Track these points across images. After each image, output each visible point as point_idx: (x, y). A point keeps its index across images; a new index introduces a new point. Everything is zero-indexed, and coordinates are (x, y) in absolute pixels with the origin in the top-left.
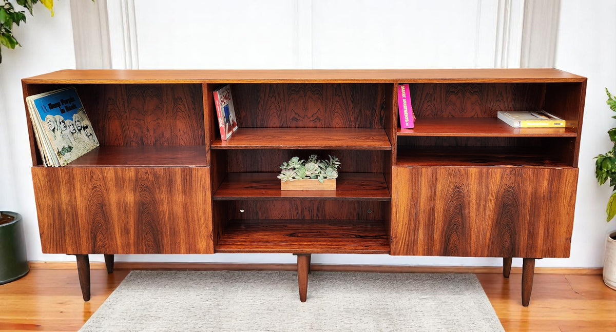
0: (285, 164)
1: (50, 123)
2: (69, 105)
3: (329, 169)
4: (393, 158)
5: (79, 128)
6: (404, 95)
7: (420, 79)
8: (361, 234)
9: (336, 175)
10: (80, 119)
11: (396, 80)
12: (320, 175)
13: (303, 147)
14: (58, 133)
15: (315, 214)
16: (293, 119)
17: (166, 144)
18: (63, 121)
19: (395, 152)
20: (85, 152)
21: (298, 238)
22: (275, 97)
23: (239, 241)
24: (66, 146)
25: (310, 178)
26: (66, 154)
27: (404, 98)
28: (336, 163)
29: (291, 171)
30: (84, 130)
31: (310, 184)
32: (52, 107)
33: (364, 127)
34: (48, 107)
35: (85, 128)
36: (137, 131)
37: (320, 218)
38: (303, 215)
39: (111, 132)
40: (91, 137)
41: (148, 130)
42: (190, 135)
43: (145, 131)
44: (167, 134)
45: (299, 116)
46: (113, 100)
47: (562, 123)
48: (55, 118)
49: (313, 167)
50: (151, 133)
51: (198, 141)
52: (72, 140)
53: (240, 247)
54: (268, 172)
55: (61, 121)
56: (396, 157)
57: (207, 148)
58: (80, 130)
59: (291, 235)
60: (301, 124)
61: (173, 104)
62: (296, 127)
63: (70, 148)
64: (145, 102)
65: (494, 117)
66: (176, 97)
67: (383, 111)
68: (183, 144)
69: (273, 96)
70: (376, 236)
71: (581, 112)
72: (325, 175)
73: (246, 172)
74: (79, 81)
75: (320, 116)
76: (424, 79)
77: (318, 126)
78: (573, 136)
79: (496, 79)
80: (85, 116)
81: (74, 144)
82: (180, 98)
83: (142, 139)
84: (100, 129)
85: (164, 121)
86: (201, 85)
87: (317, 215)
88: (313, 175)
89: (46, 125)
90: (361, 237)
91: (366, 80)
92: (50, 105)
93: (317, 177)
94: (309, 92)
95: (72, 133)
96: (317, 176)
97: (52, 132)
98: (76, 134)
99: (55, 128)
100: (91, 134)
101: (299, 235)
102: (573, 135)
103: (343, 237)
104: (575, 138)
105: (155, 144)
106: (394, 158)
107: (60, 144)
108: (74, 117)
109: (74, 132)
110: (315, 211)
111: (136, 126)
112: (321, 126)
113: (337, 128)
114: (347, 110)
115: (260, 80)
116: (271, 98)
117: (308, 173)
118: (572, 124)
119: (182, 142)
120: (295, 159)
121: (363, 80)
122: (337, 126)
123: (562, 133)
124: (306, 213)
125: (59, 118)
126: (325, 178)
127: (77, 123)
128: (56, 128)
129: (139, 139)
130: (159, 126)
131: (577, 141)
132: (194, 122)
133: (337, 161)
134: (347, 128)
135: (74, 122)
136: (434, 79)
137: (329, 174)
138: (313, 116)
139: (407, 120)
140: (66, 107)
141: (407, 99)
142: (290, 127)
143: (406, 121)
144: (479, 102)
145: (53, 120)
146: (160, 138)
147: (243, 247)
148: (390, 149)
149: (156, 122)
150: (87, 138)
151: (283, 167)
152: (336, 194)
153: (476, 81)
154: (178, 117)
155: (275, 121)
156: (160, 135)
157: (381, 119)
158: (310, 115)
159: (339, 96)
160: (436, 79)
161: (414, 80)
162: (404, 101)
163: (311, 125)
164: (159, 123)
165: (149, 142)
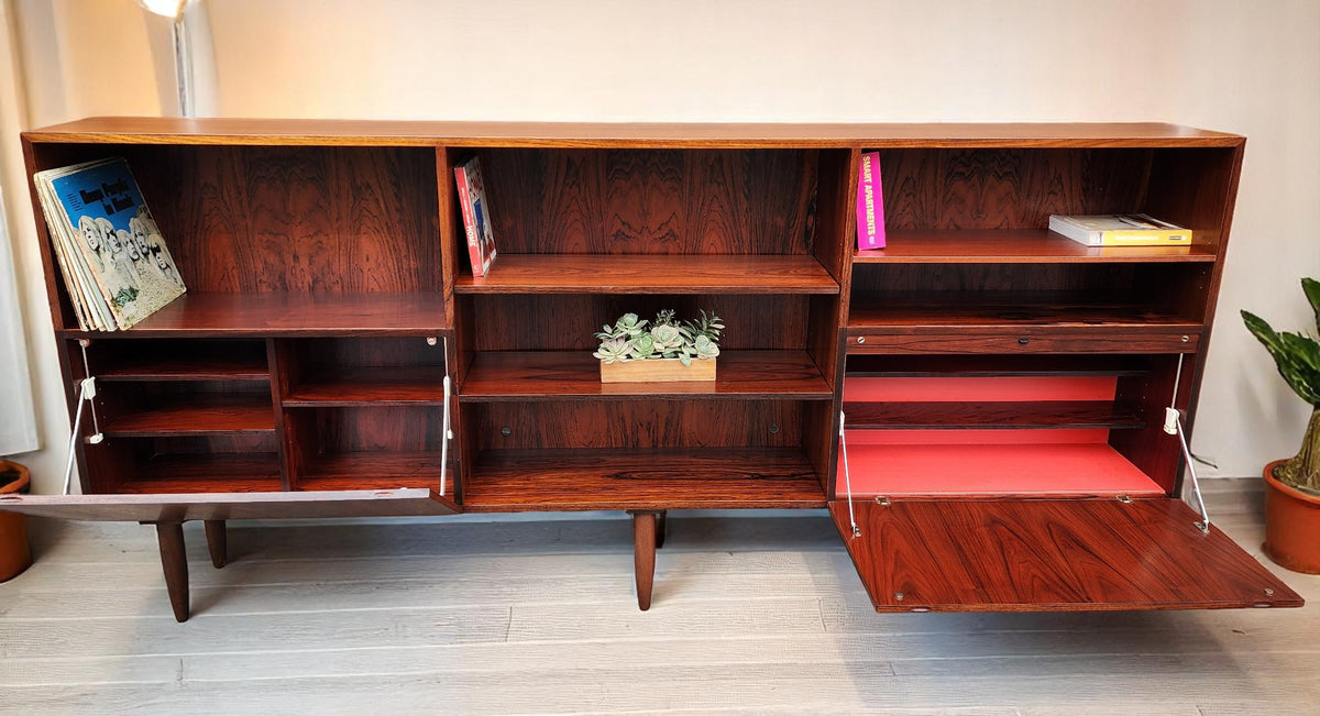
0: (607, 328)
1: (88, 234)
2: (119, 198)
3: (702, 339)
4: (842, 311)
5: (145, 250)
6: (868, 177)
7: (906, 140)
8: (763, 473)
9: (716, 352)
10: (142, 231)
11: (857, 142)
12: (683, 350)
13: (653, 290)
14: (107, 256)
15: (661, 434)
16: (616, 236)
17: (337, 289)
18: (112, 232)
19: (846, 297)
20: (162, 304)
21: (634, 482)
22: (579, 185)
23: (511, 489)
24: (126, 287)
25: (663, 357)
26: (127, 304)
27: (868, 184)
28: (715, 326)
29: (621, 342)
30: (155, 255)
31: (663, 369)
32: (88, 198)
33: (770, 251)
34: (80, 198)
35: (156, 250)
36: (272, 259)
37: (671, 445)
38: (635, 440)
39: (213, 261)
40: (168, 270)
41: (296, 257)
42: (392, 270)
43: (289, 260)
44: (341, 266)
45: (630, 228)
46: (215, 188)
47: (1186, 236)
48: (94, 225)
49: (667, 333)
50: (304, 263)
51: (408, 281)
52: (135, 274)
53: (517, 500)
54: (563, 350)
55: (108, 231)
56: (847, 309)
57: (447, 292)
58: (146, 255)
59: (618, 476)
60: (635, 247)
61: (351, 199)
62: (623, 253)
63: (134, 292)
64: (288, 194)
65: (1041, 228)
66: (358, 183)
67: (811, 219)
68: (377, 289)
69: (574, 182)
70: (793, 475)
71: (1229, 209)
72: (693, 351)
73: (516, 350)
74: (155, 138)
75: (675, 229)
76: (915, 140)
77: (671, 250)
78: (1208, 260)
79: (1064, 140)
80: (151, 225)
81: (139, 284)
82: (369, 186)
83: (282, 278)
84: (188, 254)
85: (331, 236)
86: (432, 150)
87: (665, 438)
88: (668, 351)
89: (82, 238)
90: (763, 477)
91: (792, 142)
92: (82, 193)
93: (676, 354)
94: (654, 173)
95: (134, 260)
96: (675, 352)
97: (94, 253)
98: (139, 262)
99: (99, 247)
100: (168, 266)
101: (634, 475)
102: (1207, 258)
103: (725, 478)
104: (1212, 263)
105: (312, 289)
106: (844, 311)
107: (112, 283)
108: (131, 225)
109: (136, 257)
110: (662, 431)
111: (269, 247)
112: (678, 250)
113: (712, 254)
114: (734, 216)
115: (564, 141)
116: (571, 188)
117: (659, 347)
118: (1204, 238)
119: (373, 285)
120: (630, 318)
121: (786, 142)
122: (713, 250)
123: (1185, 255)
124: (643, 435)
125: (104, 224)
126: (693, 356)
127: (140, 239)
128: (102, 246)
129: (277, 278)
130: (320, 248)
131: (1215, 270)
132: (400, 238)
133: (717, 322)
134: (734, 254)
135: (133, 234)
136: (936, 140)
137: (703, 348)
138: (660, 229)
139: (872, 231)
140: (114, 201)
141: (874, 185)
142: (610, 253)
143: (870, 233)
144: (1014, 195)
145: (93, 227)
146: (323, 274)
147: (523, 500)
148: (837, 292)
149: (314, 241)
150: (160, 272)
151: (601, 336)
152: (717, 388)
153: (1023, 145)
154: (363, 229)
155: (578, 240)
156: (323, 268)
157: (807, 233)
158: (653, 227)
159: (719, 184)
160: (940, 140)
161: (895, 141)
162: (869, 190)
163: (657, 247)
164: (321, 242)
165: (300, 285)
